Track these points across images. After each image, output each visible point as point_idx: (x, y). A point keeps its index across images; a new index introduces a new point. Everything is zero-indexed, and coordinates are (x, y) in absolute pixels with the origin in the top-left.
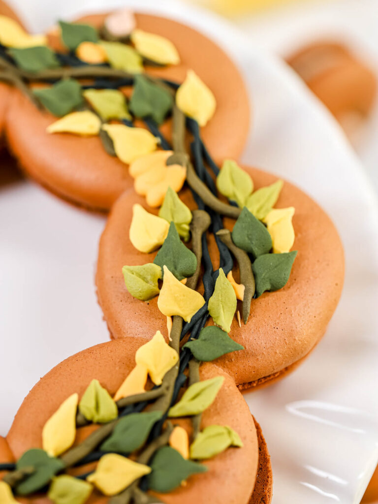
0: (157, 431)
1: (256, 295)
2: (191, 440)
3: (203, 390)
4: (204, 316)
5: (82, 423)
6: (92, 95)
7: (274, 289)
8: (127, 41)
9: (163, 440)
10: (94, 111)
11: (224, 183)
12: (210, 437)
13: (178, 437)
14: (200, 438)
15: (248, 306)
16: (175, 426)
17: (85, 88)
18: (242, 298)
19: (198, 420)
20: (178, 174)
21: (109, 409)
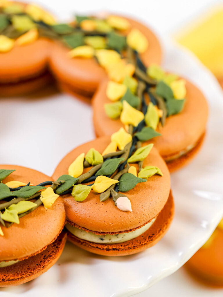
0: (122, 167)
1: (168, 116)
2: (138, 172)
3: (143, 150)
4: (144, 124)
5: (87, 166)
7: (176, 113)
8: (105, 21)
9: (125, 171)
12: (147, 170)
13: (132, 170)
14: (142, 170)
15: (164, 120)
16: (131, 166)
19: (141, 164)
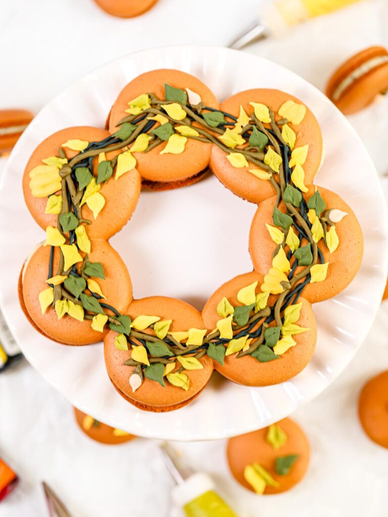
0: (167, 358)
1: (250, 354)
2: (173, 372)
5: (151, 327)
6: (291, 230)
8: (327, 225)
9: (166, 362)
10: (286, 237)
11: (289, 310)
12: (179, 378)
13: (171, 366)
14: (176, 374)
16: (173, 362)
17: (292, 225)
18: (244, 350)
20: (279, 289)
21: (162, 334)
